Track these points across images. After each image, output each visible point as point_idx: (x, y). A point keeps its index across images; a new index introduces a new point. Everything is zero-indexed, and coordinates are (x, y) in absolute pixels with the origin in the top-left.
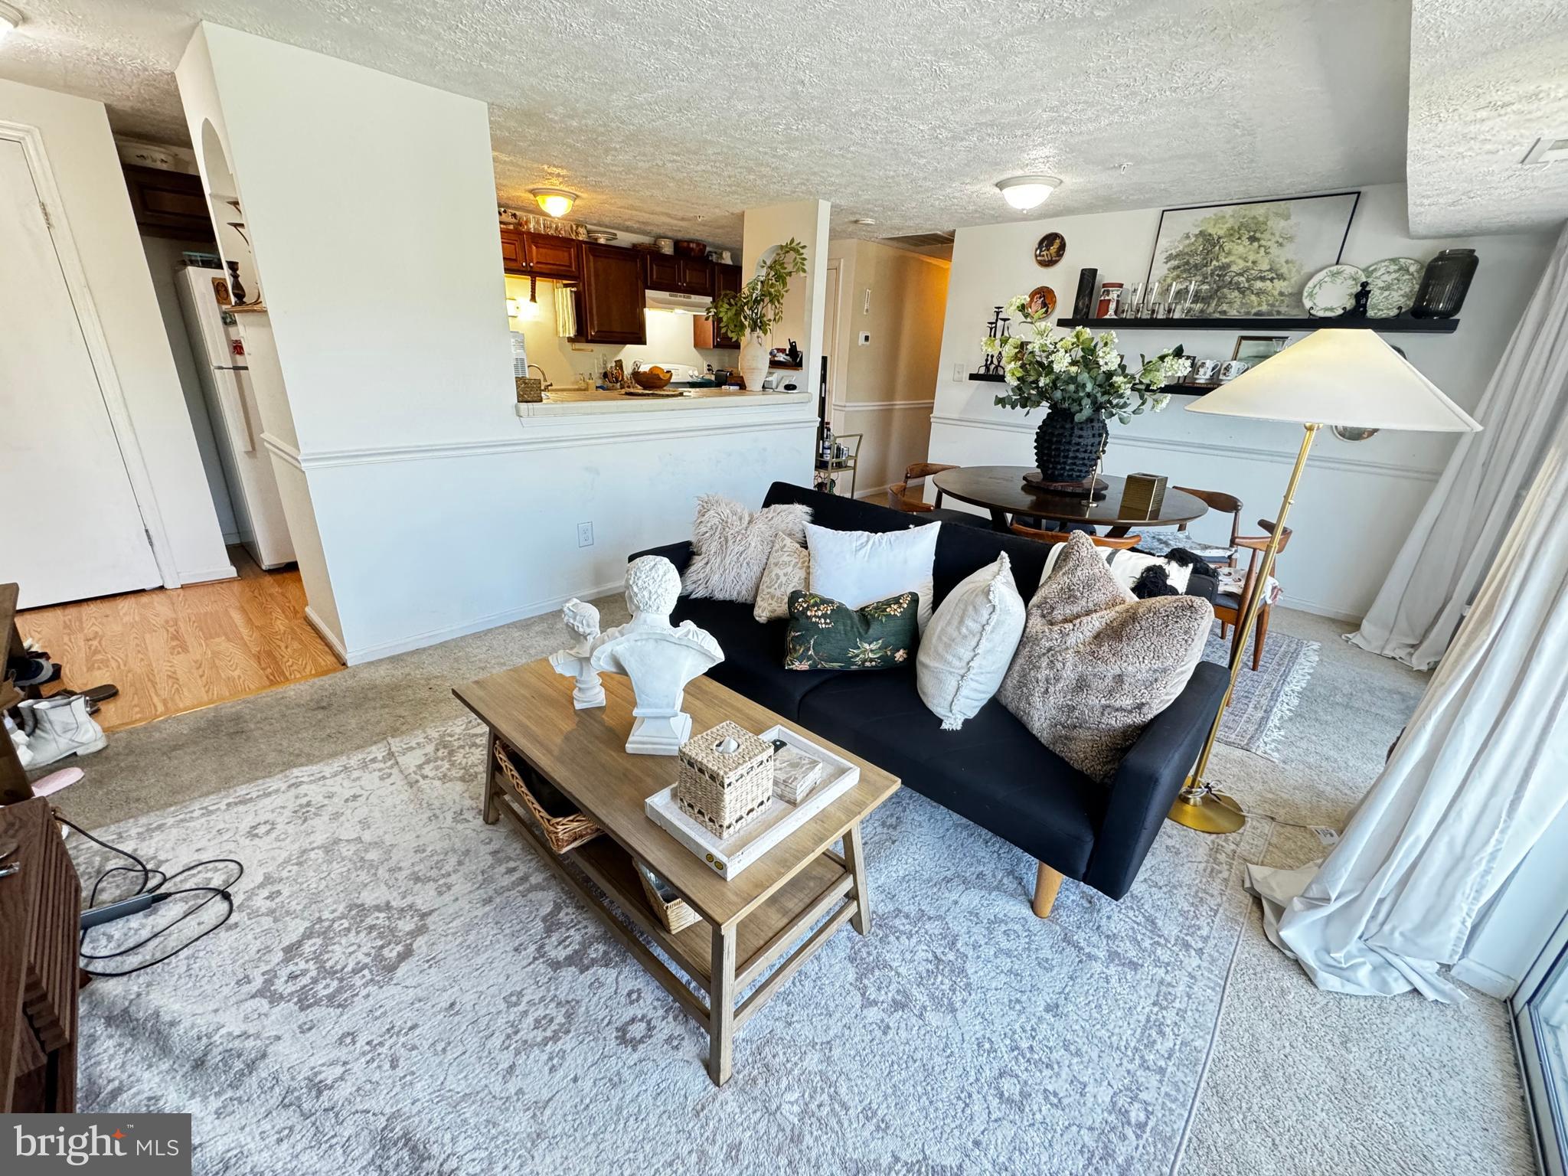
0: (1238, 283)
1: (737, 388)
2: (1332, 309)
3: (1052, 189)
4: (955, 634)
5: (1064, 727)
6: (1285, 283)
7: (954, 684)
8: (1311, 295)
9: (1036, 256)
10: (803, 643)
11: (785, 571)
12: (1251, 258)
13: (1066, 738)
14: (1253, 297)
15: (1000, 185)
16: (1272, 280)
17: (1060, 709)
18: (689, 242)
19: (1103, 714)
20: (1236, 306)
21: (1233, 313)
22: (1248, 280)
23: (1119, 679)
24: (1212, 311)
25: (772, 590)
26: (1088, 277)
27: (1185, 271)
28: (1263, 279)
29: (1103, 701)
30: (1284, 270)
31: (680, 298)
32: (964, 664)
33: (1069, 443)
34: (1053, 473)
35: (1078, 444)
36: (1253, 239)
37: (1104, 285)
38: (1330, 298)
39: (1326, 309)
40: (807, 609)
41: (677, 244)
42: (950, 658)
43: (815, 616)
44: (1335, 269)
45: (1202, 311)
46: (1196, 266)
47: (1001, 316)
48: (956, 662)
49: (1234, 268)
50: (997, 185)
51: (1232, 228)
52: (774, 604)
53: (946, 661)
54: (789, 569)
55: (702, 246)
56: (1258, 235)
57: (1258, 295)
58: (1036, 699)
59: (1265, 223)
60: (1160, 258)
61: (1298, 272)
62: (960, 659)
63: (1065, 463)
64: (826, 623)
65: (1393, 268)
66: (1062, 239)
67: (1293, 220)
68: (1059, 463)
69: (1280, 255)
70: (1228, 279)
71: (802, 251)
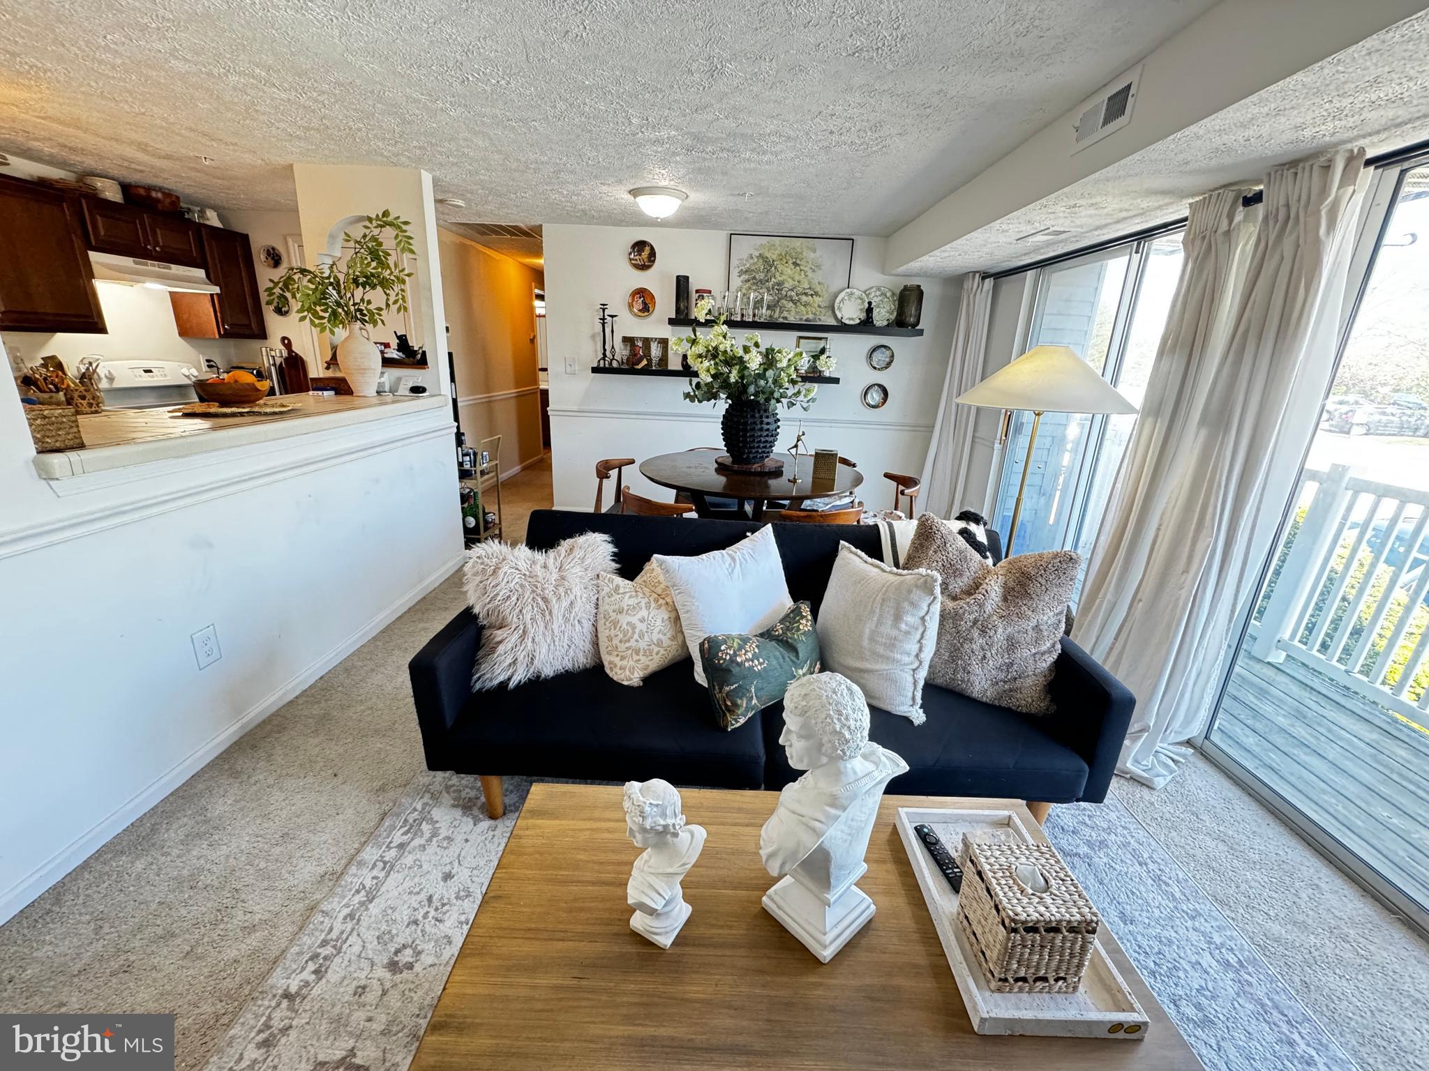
0: (791, 296)
1: (332, 393)
2: (853, 319)
3: (679, 202)
4: (894, 633)
5: (1005, 682)
6: (820, 299)
7: (910, 679)
8: (839, 308)
9: (631, 260)
10: (744, 695)
11: (639, 616)
12: (797, 278)
13: (1011, 690)
14: (802, 308)
15: (635, 192)
16: (812, 295)
17: (999, 669)
18: (149, 189)
19: (1035, 661)
20: (793, 313)
21: (792, 319)
22: (797, 295)
23: (1037, 628)
24: (778, 317)
25: (632, 643)
26: (682, 283)
27: (754, 284)
28: (806, 294)
29: (1033, 651)
30: (818, 289)
31: (152, 266)
32: (912, 658)
33: (761, 430)
34: (748, 457)
35: (768, 430)
36: (795, 264)
37: (697, 291)
38: (851, 312)
39: (850, 319)
40: (735, 655)
41: (126, 188)
42: (898, 656)
43: (747, 660)
44: (848, 290)
45: (771, 316)
46: (761, 281)
47: (607, 312)
48: (906, 659)
49: (786, 285)
50: (630, 192)
51: (781, 255)
52: (643, 659)
53: (894, 660)
54: (644, 613)
55: (173, 199)
56: (798, 262)
57: (805, 306)
58: (976, 668)
59: (801, 253)
60: (734, 273)
61: (827, 291)
62: (909, 654)
63: (758, 447)
64: (760, 664)
65: (878, 293)
66: (652, 249)
67: (818, 253)
68: (753, 447)
69: (817, 277)
70: (784, 293)
71: (404, 227)
